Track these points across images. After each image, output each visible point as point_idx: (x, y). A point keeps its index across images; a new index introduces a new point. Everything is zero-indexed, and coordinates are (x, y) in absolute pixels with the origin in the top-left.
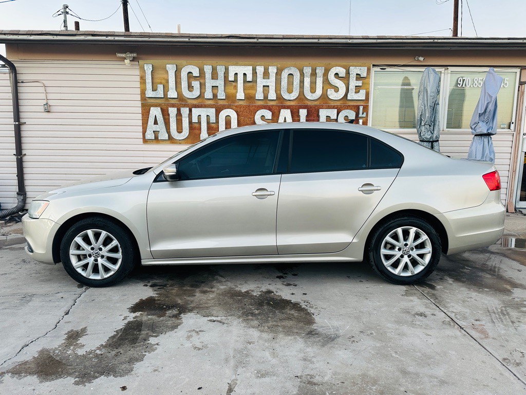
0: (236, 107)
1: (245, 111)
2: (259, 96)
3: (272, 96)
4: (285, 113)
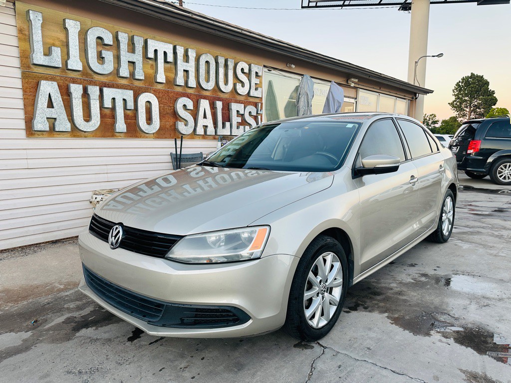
0: (157, 91)
1: (164, 97)
2: (180, 81)
3: (192, 83)
4: (205, 104)
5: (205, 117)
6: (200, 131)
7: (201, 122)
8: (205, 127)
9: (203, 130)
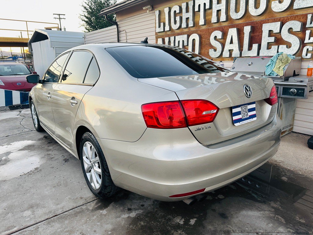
0: (200, 31)
1: (206, 33)
2: (214, 19)
3: (223, 18)
4: (233, 32)
5: (231, 42)
6: (226, 54)
7: (228, 47)
8: (231, 51)
9: (228, 53)
